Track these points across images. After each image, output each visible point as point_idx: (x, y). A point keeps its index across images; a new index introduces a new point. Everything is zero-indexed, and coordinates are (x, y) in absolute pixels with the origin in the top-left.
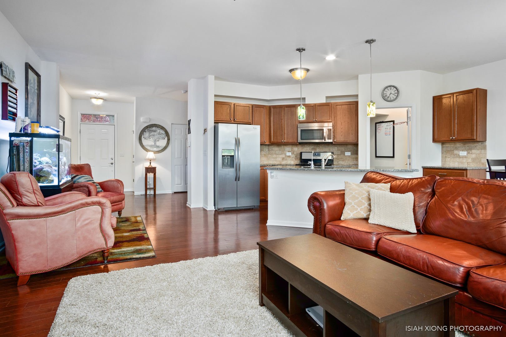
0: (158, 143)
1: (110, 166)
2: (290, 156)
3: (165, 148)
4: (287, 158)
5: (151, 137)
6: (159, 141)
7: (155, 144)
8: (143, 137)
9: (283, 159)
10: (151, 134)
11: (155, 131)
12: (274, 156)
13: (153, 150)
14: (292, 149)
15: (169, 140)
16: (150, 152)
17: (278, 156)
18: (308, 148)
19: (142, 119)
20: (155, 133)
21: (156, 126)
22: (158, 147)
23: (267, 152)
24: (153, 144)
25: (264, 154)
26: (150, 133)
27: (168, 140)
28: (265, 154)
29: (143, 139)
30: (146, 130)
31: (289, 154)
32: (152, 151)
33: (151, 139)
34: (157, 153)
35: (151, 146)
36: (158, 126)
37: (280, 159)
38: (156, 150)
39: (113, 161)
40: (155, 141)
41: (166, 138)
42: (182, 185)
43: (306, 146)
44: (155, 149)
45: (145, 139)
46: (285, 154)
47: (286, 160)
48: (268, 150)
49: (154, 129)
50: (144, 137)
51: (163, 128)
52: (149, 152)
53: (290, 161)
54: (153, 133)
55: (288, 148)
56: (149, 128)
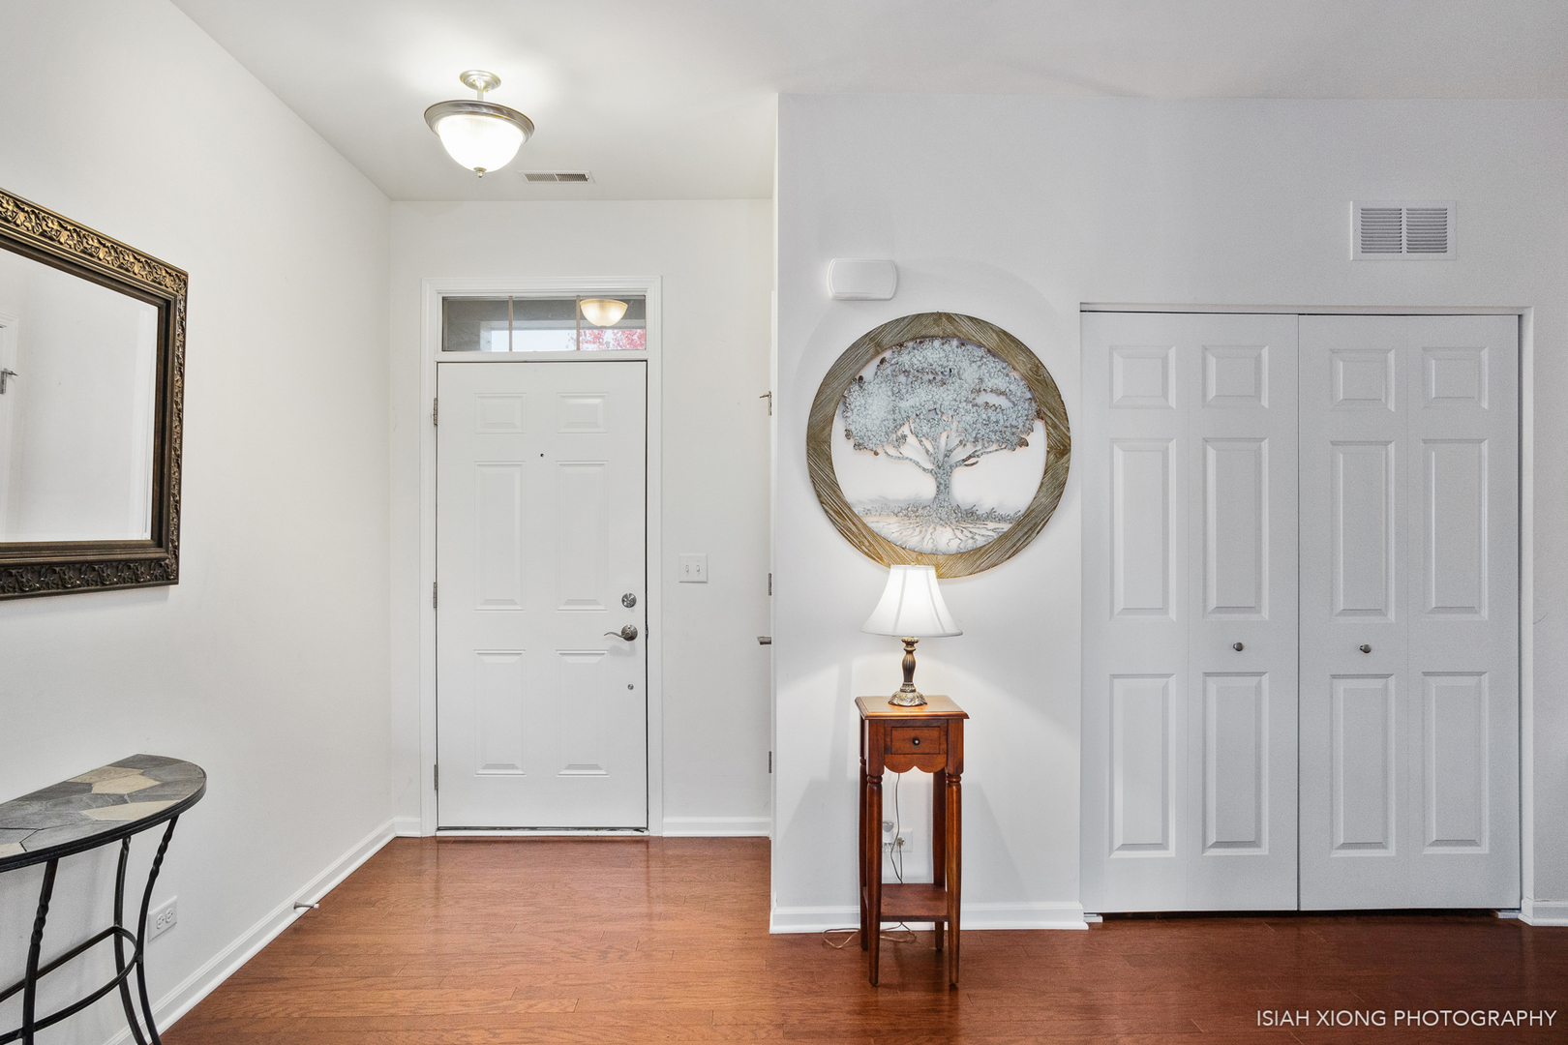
0: (966, 487)
1: (615, 652)
3: (1029, 525)
5: (905, 430)
6: (983, 460)
7: (943, 488)
8: (838, 427)
10: (907, 404)
11: (941, 377)
13: (927, 546)
15: (1060, 449)
16: (903, 561)
19: (830, 279)
20: (945, 396)
21: (950, 329)
22: (969, 515)
24: (927, 488)
26: (897, 394)
27: (1050, 449)
29: (840, 449)
30: (868, 372)
32: (920, 557)
33: (906, 451)
34: (960, 566)
35: (912, 511)
36: (967, 328)
38: (954, 546)
39: (634, 618)
40: (942, 470)
41: (1039, 438)
42: (1171, 852)
44: (947, 539)
45: (858, 446)
49: (933, 354)
50: (848, 434)
51: (1006, 347)
52: (897, 572)
54: (921, 396)
56: (887, 354)
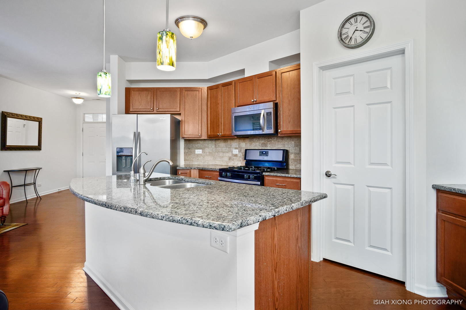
2: (237, 154)
4: (234, 158)
9: (230, 159)
12: (221, 154)
14: (239, 144)
17: (224, 154)
18: (258, 144)
23: (214, 149)
25: (209, 152)
28: (211, 151)
31: (236, 152)
37: (226, 159)
43: (254, 140)
46: (232, 152)
47: (233, 160)
48: (216, 147)
53: (237, 162)
55: (235, 144)
